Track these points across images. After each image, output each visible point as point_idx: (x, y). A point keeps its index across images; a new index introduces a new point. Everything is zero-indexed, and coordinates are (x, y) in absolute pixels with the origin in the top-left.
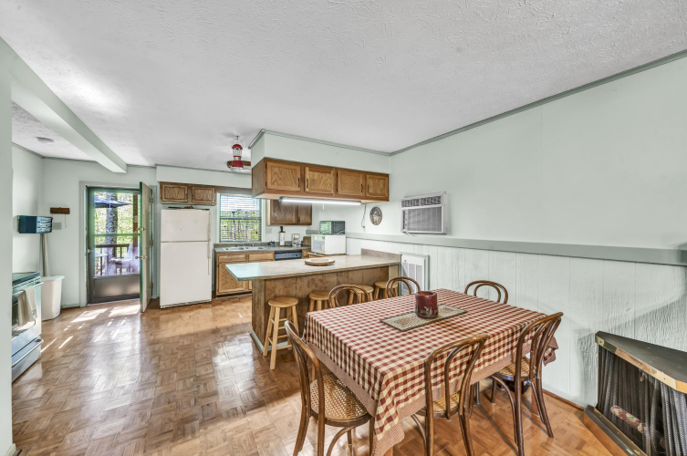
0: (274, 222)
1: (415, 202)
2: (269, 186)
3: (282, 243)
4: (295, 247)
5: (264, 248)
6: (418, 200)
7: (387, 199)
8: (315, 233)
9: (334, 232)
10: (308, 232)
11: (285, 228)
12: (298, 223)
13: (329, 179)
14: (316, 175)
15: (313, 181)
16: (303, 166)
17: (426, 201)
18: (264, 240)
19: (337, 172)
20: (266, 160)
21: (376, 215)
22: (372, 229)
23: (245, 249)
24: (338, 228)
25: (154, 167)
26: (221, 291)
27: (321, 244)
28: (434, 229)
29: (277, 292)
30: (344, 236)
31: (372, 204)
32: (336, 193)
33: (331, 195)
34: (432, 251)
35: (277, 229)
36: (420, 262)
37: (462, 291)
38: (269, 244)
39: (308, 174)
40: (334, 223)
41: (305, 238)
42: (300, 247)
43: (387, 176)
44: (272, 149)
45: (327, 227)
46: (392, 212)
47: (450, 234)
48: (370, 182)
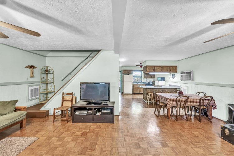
0: (145, 77)
1: (184, 73)
2: (147, 71)
3: (147, 83)
4: (150, 84)
5: (143, 84)
6: (185, 73)
7: (176, 72)
8: (156, 80)
9: (161, 80)
10: (154, 80)
11: (148, 79)
12: (151, 78)
13: (160, 68)
14: (157, 68)
15: (157, 69)
16: (154, 66)
17: (187, 73)
18: (142, 82)
19: (162, 67)
20: (147, 66)
21: (174, 76)
22: (172, 80)
23: (139, 83)
24: (163, 79)
25: (122, 67)
26: (134, 92)
27: (158, 83)
28: (189, 80)
29: (149, 91)
30: (164, 81)
31: (172, 73)
32: (162, 71)
33: (161, 72)
34: (189, 85)
35: (146, 79)
36: (186, 88)
37: (195, 94)
38: (144, 83)
39: (155, 68)
40: (162, 78)
41: (153, 82)
42: (152, 84)
43: (177, 66)
44: (148, 64)
45: (159, 79)
46: (178, 75)
47: (194, 81)
48: (171, 68)
